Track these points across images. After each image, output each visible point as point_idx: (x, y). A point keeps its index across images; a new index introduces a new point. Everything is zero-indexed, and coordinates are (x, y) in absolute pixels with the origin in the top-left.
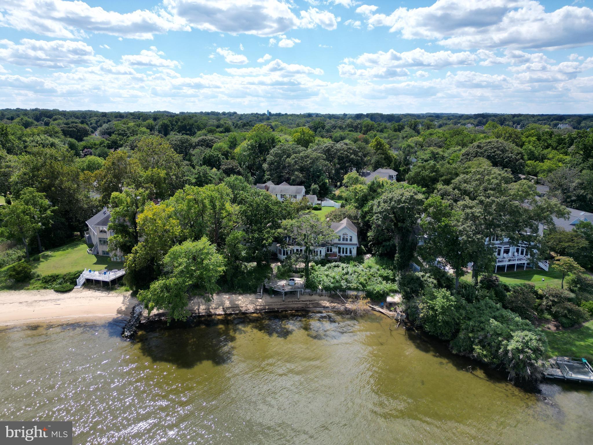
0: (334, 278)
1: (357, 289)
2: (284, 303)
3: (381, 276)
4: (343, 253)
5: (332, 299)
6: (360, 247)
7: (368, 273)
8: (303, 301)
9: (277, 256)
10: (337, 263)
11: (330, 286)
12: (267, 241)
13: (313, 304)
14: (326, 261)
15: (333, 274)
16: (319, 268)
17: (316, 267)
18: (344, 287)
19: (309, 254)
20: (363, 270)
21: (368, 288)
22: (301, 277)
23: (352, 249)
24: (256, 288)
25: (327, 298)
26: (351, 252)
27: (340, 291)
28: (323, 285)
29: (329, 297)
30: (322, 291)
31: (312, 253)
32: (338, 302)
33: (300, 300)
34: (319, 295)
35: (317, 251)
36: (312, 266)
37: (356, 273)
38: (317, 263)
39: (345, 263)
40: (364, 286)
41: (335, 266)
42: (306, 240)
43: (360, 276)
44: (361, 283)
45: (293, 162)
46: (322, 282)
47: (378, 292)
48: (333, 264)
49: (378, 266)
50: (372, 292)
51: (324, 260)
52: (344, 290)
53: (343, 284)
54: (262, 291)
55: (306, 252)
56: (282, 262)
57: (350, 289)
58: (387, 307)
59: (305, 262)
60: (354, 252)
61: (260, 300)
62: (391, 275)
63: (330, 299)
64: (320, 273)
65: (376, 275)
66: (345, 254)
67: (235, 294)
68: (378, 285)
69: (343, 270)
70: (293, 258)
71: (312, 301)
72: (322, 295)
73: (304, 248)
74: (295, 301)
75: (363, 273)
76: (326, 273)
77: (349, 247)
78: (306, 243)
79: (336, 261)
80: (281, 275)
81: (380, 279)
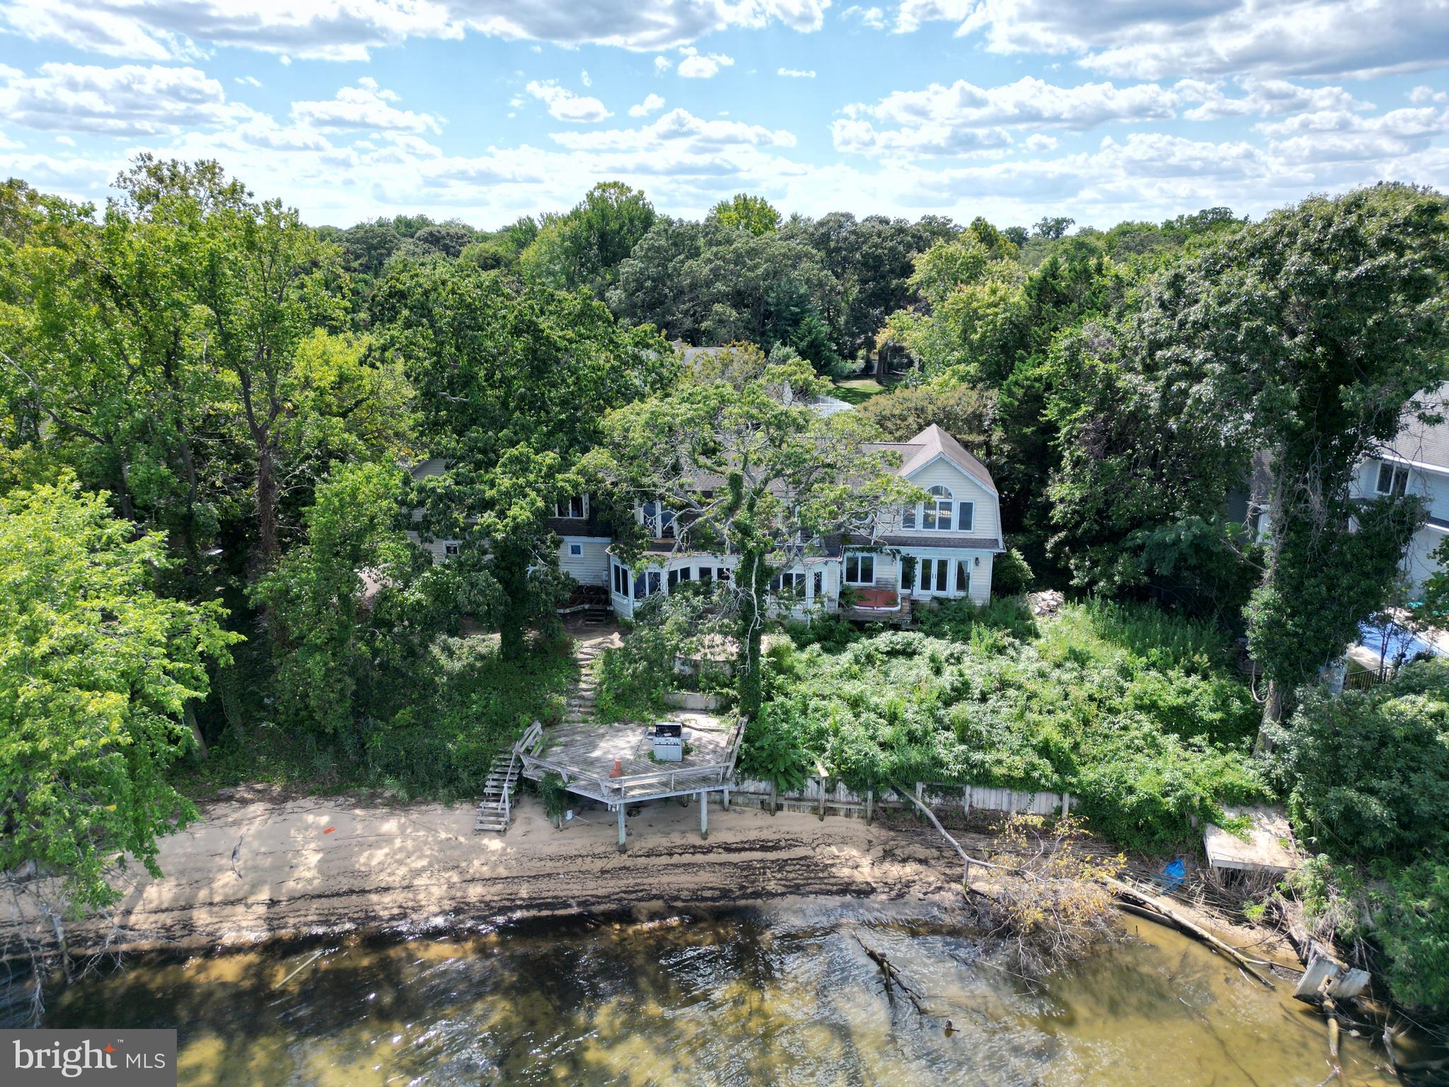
0: (893, 718)
1: (1027, 784)
2: (624, 860)
3: (1147, 706)
4: (926, 585)
5: (885, 834)
6: (1008, 556)
7: (1078, 693)
8: (728, 849)
9: (608, 602)
10: (901, 637)
11: (873, 763)
12: (502, 515)
13: (782, 865)
14: (845, 625)
15: (887, 698)
16: (811, 663)
17: (799, 659)
18: (956, 769)
19: (760, 592)
20: (1042, 675)
21: (1088, 774)
22: (722, 710)
23: (970, 568)
24: (480, 773)
25: (857, 826)
26: (962, 582)
27: (931, 790)
28: (838, 758)
29: (872, 820)
30: (831, 789)
31: (775, 588)
32: (921, 852)
33: (712, 840)
34: (815, 810)
35: (801, 578)
36: (774, 652)
37: (1011, 692)
38: (801, 638)
39: (940, 636)
40: (1063, 765)
41: (893, 653)
42: (741, 515)
43: (1034, 704)
44: (1045, 750)
45: (706, 270)
46: (831, 743)
47: (1152, 801)
48: (884, 640)
49: (1121, 654)
50: (1113, 803)
51: (836, 618)
52: (952, 789)
53: (947, 749)
54: (506, 792)
55: (743, 579)
56: (626, 629)
57: (984, 779)
58: (1210, 892)
59: (739, 635)
60: (981, 581)
61: (495, 844)
62: (1208, 700)
63: (875, 831)
64: (817, 686)
65: (1116, 702)
66: (934, 591)
67: (369, 802)
68: (1139, 758)
69: (938, 672)
70: (675, 613)
71: (775, 848)
72: (831, 811)
73: (732, 562)
74: (685, 849)
75: (1050, 692)
76: (851, 688)
77: (953, 558)
78: (746, 531)
79: (896, 628)
80: (618, 698)
81: (1147, 724)
